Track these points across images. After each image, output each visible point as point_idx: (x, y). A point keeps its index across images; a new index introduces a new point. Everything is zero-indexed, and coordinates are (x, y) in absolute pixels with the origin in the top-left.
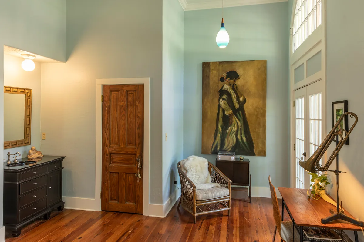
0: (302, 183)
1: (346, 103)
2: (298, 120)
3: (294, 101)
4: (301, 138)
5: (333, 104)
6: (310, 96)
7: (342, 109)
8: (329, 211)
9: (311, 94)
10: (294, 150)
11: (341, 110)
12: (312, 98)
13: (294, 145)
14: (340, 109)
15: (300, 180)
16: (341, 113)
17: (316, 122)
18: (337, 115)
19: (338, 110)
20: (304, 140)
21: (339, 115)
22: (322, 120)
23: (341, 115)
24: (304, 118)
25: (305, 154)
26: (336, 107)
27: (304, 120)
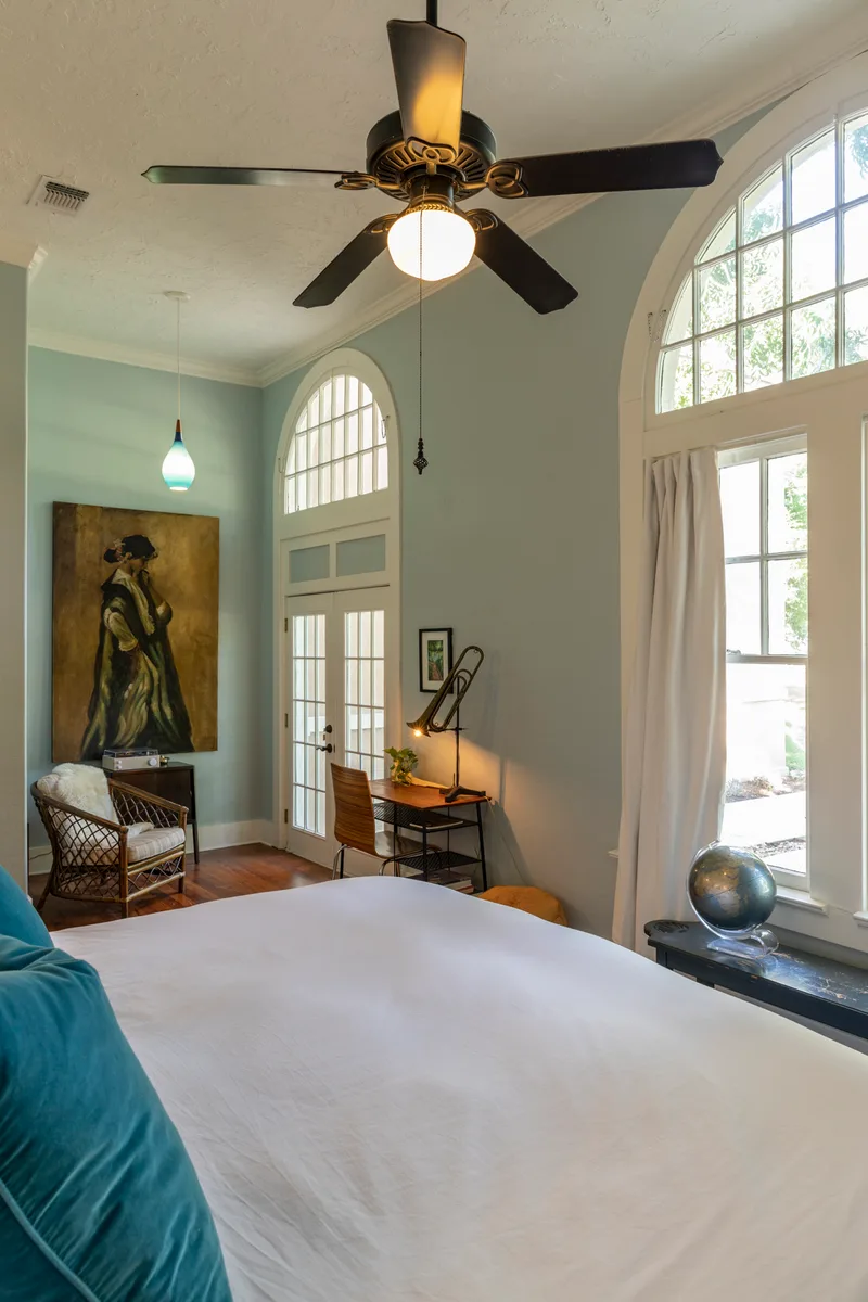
0: (317, 791)
1: (450, 631)
2: (301, 660)
3: (286, 620)
4: (311, 698)
5: (421, 631)
6: (346, 615)
7: (441, 641)
9: (349, 610)
10: (286, 726)
11: (439, 642)
12: (351, 619)
13: (287, 715)
14: (436, 641)
15: (306, 787)
16: (438, 646)
17: (365, 665)
18: (429, 649)
19: (432, 643)
20: (324, 700)
21: (435, 650)
22: (387, 659)
23: (441, 650)
24: (324, 656)
25: (329, 729)
26: (428, 637)
27: (324, 661)
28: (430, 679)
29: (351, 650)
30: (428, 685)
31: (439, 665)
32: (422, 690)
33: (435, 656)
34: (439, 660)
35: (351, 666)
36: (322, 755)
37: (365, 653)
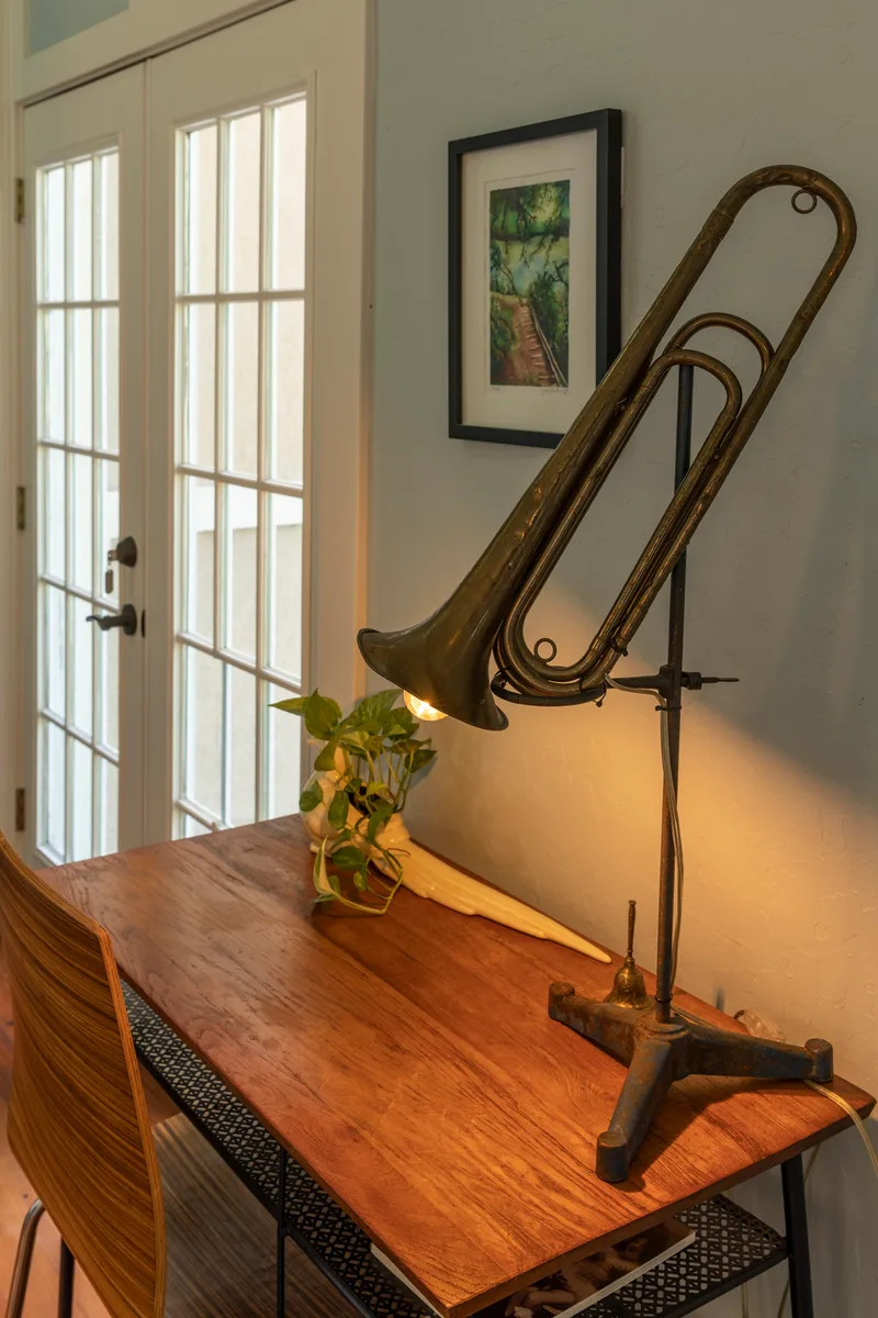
0: (96, 753)
1: (610, 128)
2: (58, 314)
3: (20, 183)
4: (82, 439)
5: (459, 151)
6: (178, 135)
7: (563, 186)
8: (543, 1011)
9: (190, 118)
10: (21, 526)
11: (553, 193)
13: (21, 491)
14: (535, 189)
15: (69, 734)
16: (544, 213)
17: (240, 317)
18: (498, 234)
19: (511, 200)
20: (116, 451)
21: (526, 235)
22: (315, 295)
23: (559, 230)
24: (115, 296)
25: (126, 553)
26: (490, 173)
27: (115, 312)
28: (501, 373)
29: (194, 275)
30: (490, 404)
31: (546, 307)
32: (458, 429)
33: (526, 265)
34: (544, 284)
35: (194, 324)
36: (111, 638)
37: (240, 278)
